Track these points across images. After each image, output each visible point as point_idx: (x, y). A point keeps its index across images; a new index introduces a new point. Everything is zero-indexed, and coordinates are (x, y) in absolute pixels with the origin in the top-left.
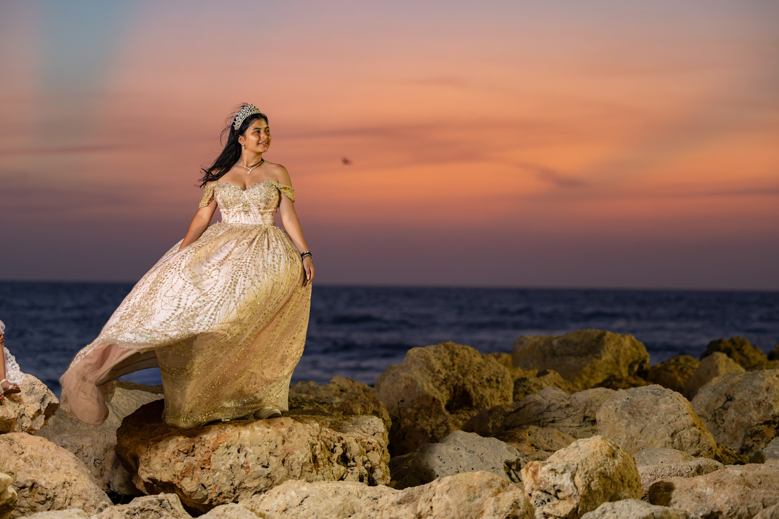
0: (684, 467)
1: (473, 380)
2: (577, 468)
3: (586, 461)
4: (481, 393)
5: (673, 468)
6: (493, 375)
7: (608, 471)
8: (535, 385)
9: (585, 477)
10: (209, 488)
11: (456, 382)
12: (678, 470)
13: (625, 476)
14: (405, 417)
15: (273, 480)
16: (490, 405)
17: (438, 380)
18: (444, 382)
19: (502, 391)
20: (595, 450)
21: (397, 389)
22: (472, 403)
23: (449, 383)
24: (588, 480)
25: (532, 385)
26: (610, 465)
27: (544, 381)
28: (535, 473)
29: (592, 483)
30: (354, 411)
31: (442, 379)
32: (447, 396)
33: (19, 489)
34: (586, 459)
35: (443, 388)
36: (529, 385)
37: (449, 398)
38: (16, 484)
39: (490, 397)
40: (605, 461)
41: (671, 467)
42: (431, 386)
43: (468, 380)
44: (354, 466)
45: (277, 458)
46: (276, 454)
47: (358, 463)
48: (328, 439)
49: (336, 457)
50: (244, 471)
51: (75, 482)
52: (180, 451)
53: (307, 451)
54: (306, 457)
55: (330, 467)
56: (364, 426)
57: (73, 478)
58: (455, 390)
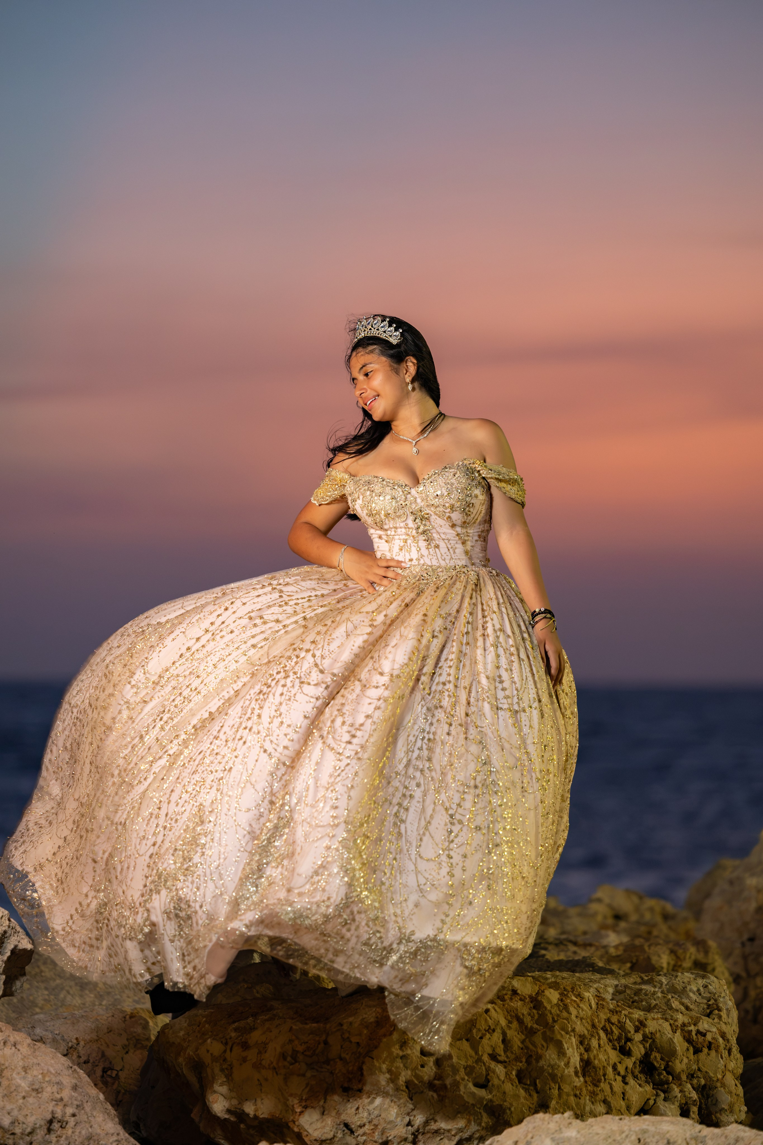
10: (361, 1131)
15: (502, 1114)
21: (742, 913)
30: (654, 962)
44: (667, 1082)
45: (505, 1067)
46: (503, 1058)
47: (677, 1078)
48: (613, 1024)
49: (629, 1062)
50: (435, 1095)
51: (73, 1119)
52: (297, 1052)
53: (569, 1052)
54: (567, 1064)
55: (618, 1086)
56: (688, 997)
57: (70, 1111)
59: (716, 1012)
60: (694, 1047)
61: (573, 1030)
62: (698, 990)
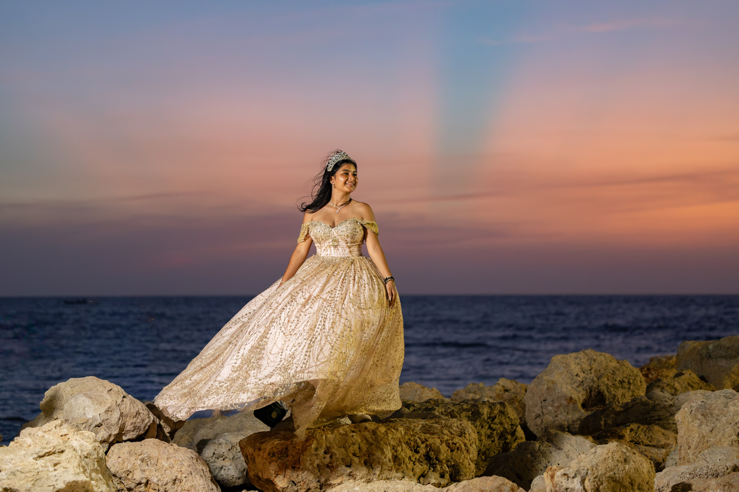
0: (720, 467)
1: (606, 382)
2: (587, 473)
3: (597, 467)
4: (613, 393)
6: (626, 378)
7: (617, 475)
8: (668, 385)
9: (594, 481)
10: (299, 484)
11: (592, 384)
12: (715, 470)
13: (635, 480)
14: (546, 414)
15: (354, 477)
16: (621, 403)
17: (576, 382)
18: (581, 384)
19: (633, 391)
20: (607, 456)
21: (541, 390)
22: (606, 402)
23: (585, 385)
24: (597, 484)
25: (665, 385)
26: (620, 470)
27: (678, 381)
28: (552, 477)
29: (601, 487)
30: (480, 411)
31: (579, 381)
32: (583, 396)
33: (136, 485)
34: (597, 464)
35: (580, 389)
36: (662, 385)
37: (585, 397)
38: (133, 481)
39: (622, 397)
40: (615, 466)
41: (708, 467)
42: (569, 387)
43: (602, 382)
44: (436, 464)
45: (359, 459)
46: (358, 455)
47: (440, 462)
48: (411, 441)
49: (417, 456)
50: (329, 470)
51: (185, 479)
52: (275, 453)
53: (386, 452)
54: (385, 458)
55: (411, 465)
56: (452, 429)
57: (184, 476)
58: (591, 391)
59: (464, 435)
60: (451, 449)
61: (389, 444)
62: (457, 426)
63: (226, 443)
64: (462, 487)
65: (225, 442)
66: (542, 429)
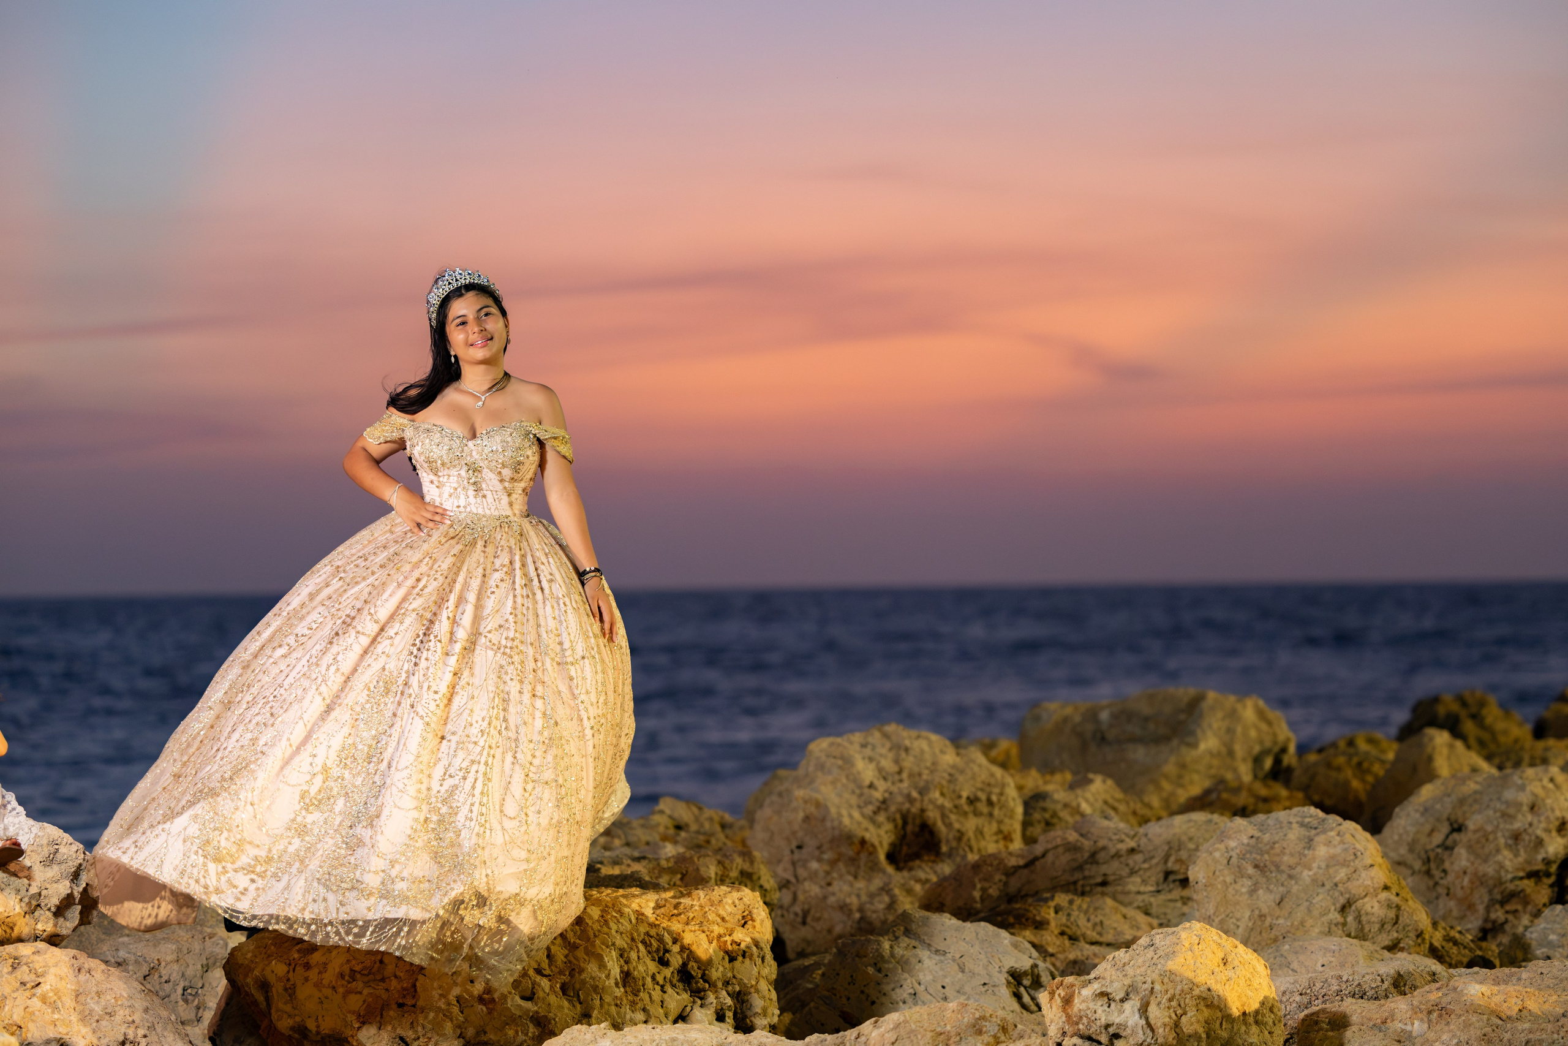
1: (941, 801)
2: (1152, 988)
3: (1170, 975)
5: (1344, 979)
7: (1214, 994)
9: (1169, 1008)
10: (415, 1044)
14: (805, 879)
15: (543, 1024)
16: (975, 849)
17: (870, 803)
18: (883, 806)
21: (790, 823)
22: (940, 848)
23: (893, 808)
24: (1175, 1012)
25: (1059, 806)
27: (1083, 797)
29: (1184, 1019)
30: (702, 875)
31: (878, 800)
32: (889, 834)
35: (881, 818)
36: (1053, 807)
37: (893, 837)
39: (976, 836)
41: (1340, 977)
42: (856, 814)
43: (930, 801)
44: (705, 991)
45: (550, 980)
46: (547, 972)
47: (713, 985)
48: (651, 937)
49: (667, 972)
50: (484, 1009)
51: (144, 1040)
52: (355, 971)
53: (610, 965)
54: (608, 976)
55: (657, 994)
56: (724, 909)
57: (141, 1032)
58: (905, 823)
59: (750, 922)
60: (729, 956)
61: (614, 944)
62: (733, 903)
63: (137, 962)
64: (892, 1026)
65: (133, 958)
66: (796, 914)
